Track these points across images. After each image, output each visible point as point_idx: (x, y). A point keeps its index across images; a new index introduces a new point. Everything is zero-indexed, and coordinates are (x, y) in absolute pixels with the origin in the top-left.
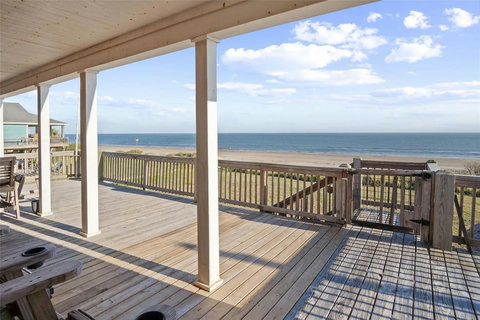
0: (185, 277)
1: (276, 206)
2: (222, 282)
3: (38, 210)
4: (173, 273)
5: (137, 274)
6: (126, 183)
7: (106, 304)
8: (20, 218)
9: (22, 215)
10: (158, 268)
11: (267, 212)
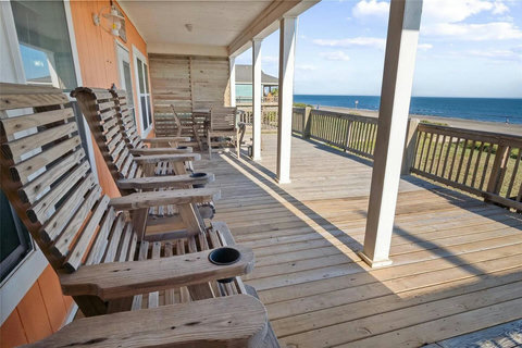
0: (351, 243)
1: (514, 199)
2: (390, 263)
3: (252, 155)
4: (341, 236)
5: (308, 226)
6: (329, 142)
7: (273, 241)
8: (239, 159)
9: (241, 156)
10: (328, 227)
11: (496, 204)
